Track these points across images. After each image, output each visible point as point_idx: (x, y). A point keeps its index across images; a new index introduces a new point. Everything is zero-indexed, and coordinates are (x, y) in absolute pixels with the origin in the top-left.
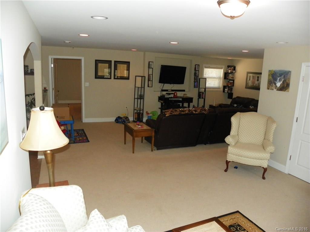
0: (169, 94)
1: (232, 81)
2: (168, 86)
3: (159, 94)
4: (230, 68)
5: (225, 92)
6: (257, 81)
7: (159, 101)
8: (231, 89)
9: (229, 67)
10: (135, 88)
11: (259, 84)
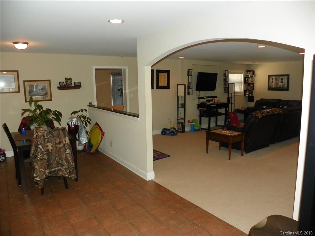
0: (209, 101)
1: (252, 85)
2: (203, 94)
3: (197, 102)
4: (249, 73)
5: (246, 95)
6: (281, 82)
7: (198, 109)
8: (251, 92)
9: (247, 71)
10: (178, 97)
11: (283, 86)
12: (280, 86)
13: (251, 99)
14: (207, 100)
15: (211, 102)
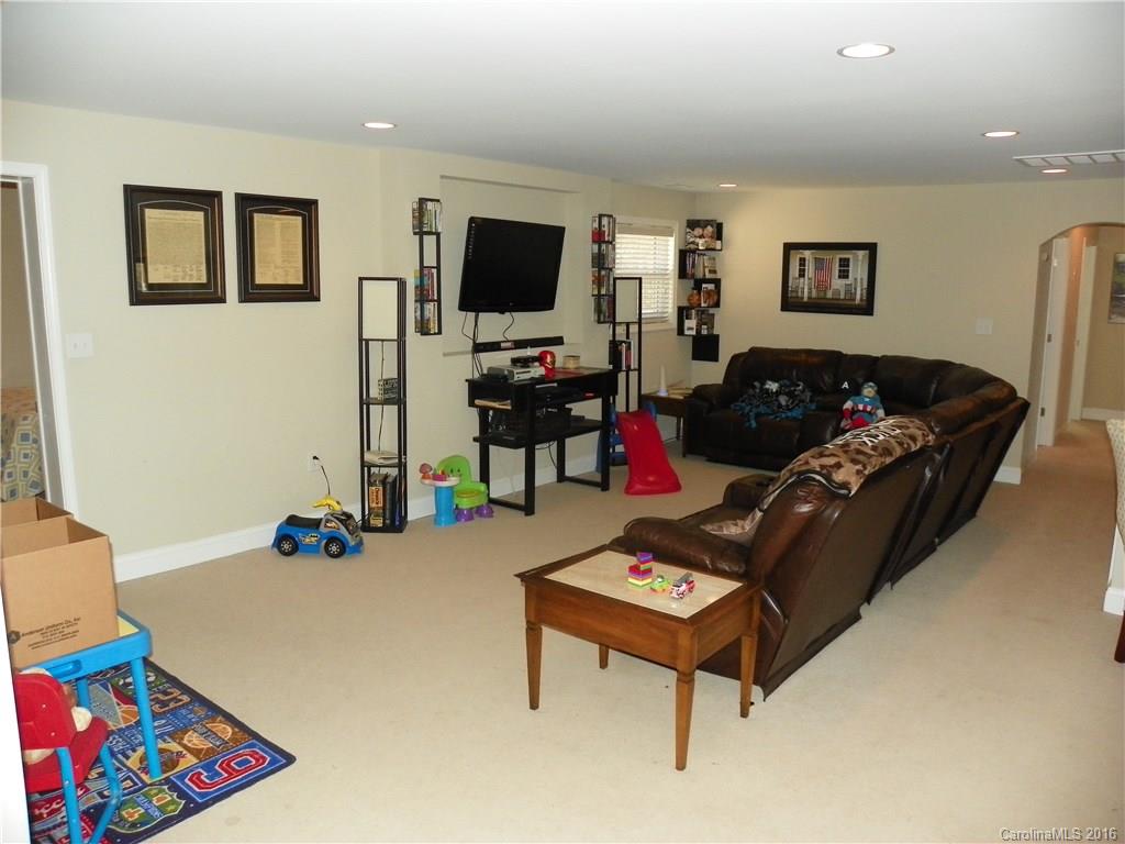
0: (524, 362)
1: (711, 287)
2: (494, 325)
3: (466, 368)
4: (698, 231)
5: (687, 332)
6: (840, 277)
7: (471, 404)
8: (706, 319)
9: (692, 224)
10: (364, 344)
11: (850, 291)
12: (837, 292)
13: (705, 347)
14: (515, 361)
15: (537, 371)
